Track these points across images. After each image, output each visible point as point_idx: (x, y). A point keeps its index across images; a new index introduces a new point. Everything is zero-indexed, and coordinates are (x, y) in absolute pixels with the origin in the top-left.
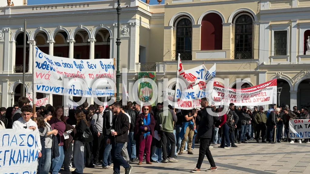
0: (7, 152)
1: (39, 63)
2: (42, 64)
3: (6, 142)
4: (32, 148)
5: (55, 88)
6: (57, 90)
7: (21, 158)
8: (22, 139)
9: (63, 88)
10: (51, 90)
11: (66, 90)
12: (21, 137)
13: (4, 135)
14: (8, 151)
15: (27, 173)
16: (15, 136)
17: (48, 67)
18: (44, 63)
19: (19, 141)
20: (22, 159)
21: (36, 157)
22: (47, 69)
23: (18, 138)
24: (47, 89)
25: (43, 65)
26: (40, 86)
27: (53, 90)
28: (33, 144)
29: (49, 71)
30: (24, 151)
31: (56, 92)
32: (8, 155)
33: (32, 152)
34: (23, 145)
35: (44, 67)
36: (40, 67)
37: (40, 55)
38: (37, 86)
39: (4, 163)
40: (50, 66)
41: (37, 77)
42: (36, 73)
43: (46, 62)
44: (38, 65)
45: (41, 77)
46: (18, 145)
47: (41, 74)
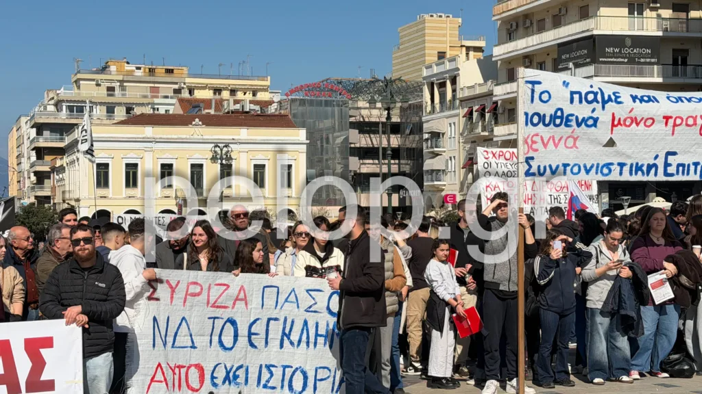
0: (272, 322)
1: (542, 115)
2: (551, 115)
3: (269, 302)
5: (597, 167)
6: (605, 171)
7: (308, 337)
8: (314, 299)
9: (622, 165)
10: (588, 172)
11: (634, 169)
12: (310, 295)
13: (264, 287)
14: (276, 319)
15: (326, 370)
16: (293, 290)
17: (568, 120)
18: (556, 112)
19: (306, 301)
20: (312, 340)
22: (567, 125)
23: (302, 295)
24: (576, 169)
25: (554, 117)
26: (558, 167)
27: (594, 170)
29: (574, 129)
30: (317, 324)
31: (603, 174)
32: (276, 330)
34: (315, 312)
35: (558, 121)
36: (547, 121)
37: (543, 95)
38: (550, 166)
39: (267, 343)
40: (574, 118)
41: (545, 145)
42: (542, 137)
43: (561, 110)
44: (542, 118)
45: (556, 146)
46: (302, 310)
47: (553, 137)
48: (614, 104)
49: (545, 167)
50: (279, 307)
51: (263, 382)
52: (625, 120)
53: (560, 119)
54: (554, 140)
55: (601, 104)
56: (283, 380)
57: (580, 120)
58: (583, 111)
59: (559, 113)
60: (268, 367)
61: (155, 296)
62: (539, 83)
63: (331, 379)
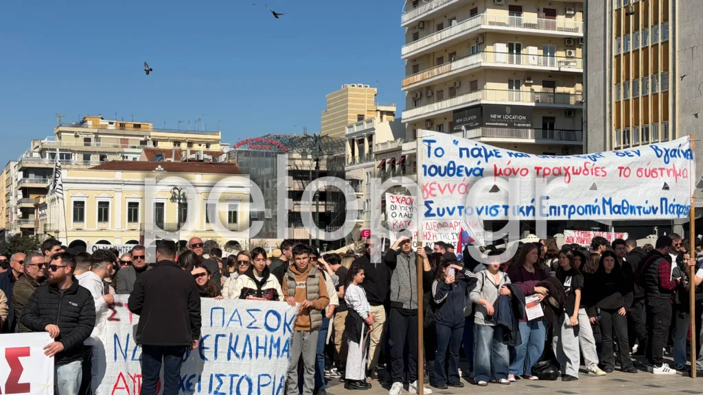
0: (220, 338)
1: (438, 167)
2: (445, 167)
4: (276, 335)
5: (487, 209)
6: (493, 212)
7: (250, 350)
8: (253, 317)
9: (506, 207)
12: (250, 314)
13: (212, 309)
14: (223, 336)
15: (267, 377)
16: (236, 310)
17: (459, 171)
18: (449, 165)
20: (254, 351)
21: (283, 351)
22: (459, 175)
23: (244, 315)
25: (447, 169)
26: (454, 209)
27: (484, 211)
28: (278, 326)
29: (465, 178)
30: (257, 338)
31: (492, 215)
32: (223, 344)
33: (275, 341)
34: (255, 328)
35: (451, 172)
36: (442, 172)
37: (437, 151)
38: (448, 208)
39: (216, 356)
40: (464, 169)
41: (442, 192)
42: (439, 186)
43: (453, 162)
44: (438, 170)
45: (451, 192)
46: (244, 327)
47: (449, 184)
48: (495, 157)
49: (444, 210)
50: (225, 325)
51: (214, 389)
52: (505, 171)
53: (452, 170)
54: (449, 187)
55: (484, 158)
56: (231, 387)
57: (469, 171)
58: (471, 163)
59: (452, 166)
60: (218, 376)
61: (116, 317)
62: (434, 141)
63: (272, 385)
